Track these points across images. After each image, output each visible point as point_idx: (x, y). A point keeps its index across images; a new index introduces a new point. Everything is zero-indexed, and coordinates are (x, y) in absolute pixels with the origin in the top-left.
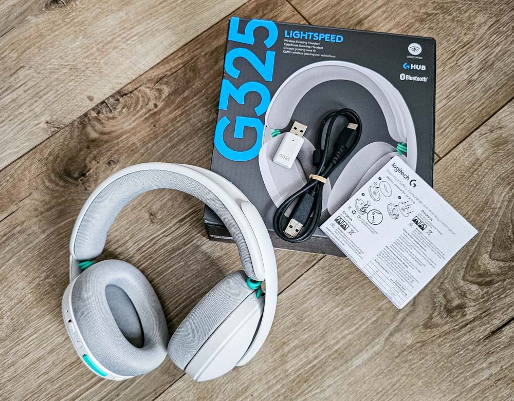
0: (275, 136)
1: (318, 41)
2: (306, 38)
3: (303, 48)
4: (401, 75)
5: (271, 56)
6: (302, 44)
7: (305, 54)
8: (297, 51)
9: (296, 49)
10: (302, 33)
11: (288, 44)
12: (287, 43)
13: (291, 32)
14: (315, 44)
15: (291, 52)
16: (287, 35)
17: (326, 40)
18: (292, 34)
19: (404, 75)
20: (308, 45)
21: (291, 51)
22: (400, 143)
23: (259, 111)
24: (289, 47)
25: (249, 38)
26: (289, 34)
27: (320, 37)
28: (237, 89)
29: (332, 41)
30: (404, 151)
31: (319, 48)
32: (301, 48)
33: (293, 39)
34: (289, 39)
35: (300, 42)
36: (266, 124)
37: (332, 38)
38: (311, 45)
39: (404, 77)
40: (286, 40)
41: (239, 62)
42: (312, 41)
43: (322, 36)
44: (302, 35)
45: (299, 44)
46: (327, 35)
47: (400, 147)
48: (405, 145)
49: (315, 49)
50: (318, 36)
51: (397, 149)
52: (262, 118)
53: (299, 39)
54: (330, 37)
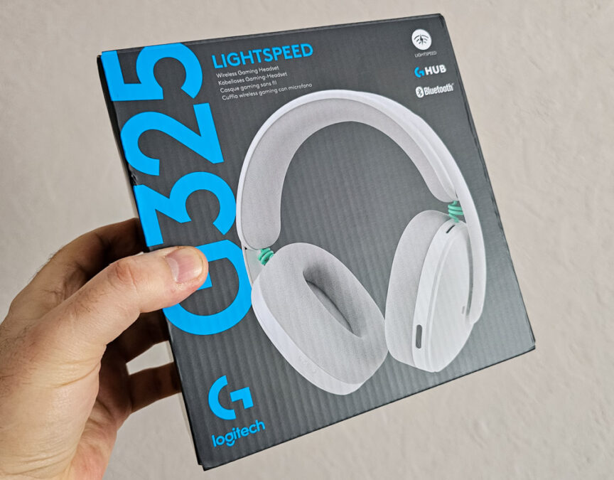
0: (267, 260)
1: (273, 64)
2: (253, 62)
3: (254, 82)
4: (417, 89)
5: (203, 112)
6: (250, 75)
7: (261, 93)
8: (246, 91)
9: (243, 88)
10: (242, 53)
11: (225, 83)
12: (222, 79)
13: (223, 56)
14: (271, 69)
15: (236, 97)
16: (218, 64)
17: (286, 57)
18: (226, 60)
19: (420, 88)
20: (261, 74)
21: (236, 93)
22: (451, 203)
23: (222, 225)
24: (229, 86)
25: (150, 89)
26: (220, 62)
27: (275, 54)
28: (168, 197)
29: (296, 56)
30: (459, 213)
31: (279, 75)
32: (250, 83)
33: (231, 69)
34: (224, 70)
35: (244, 73)
36: (244, 244)
37: (295, 51)
38: (265, 74)
39: (422, 92)
40: (219, 76)
41: (150, 142)
42: (265, 65)
43: (277, 51)
44: (243, 58)
45: (243, 77)
46: (284, 48)
47: (452, 210)
48: (458, 204)
49: (274, 79)
50: (271, 52)
51: (450, 215)
52: (233, 235)
53: (241, 67)
54: (291, 49)
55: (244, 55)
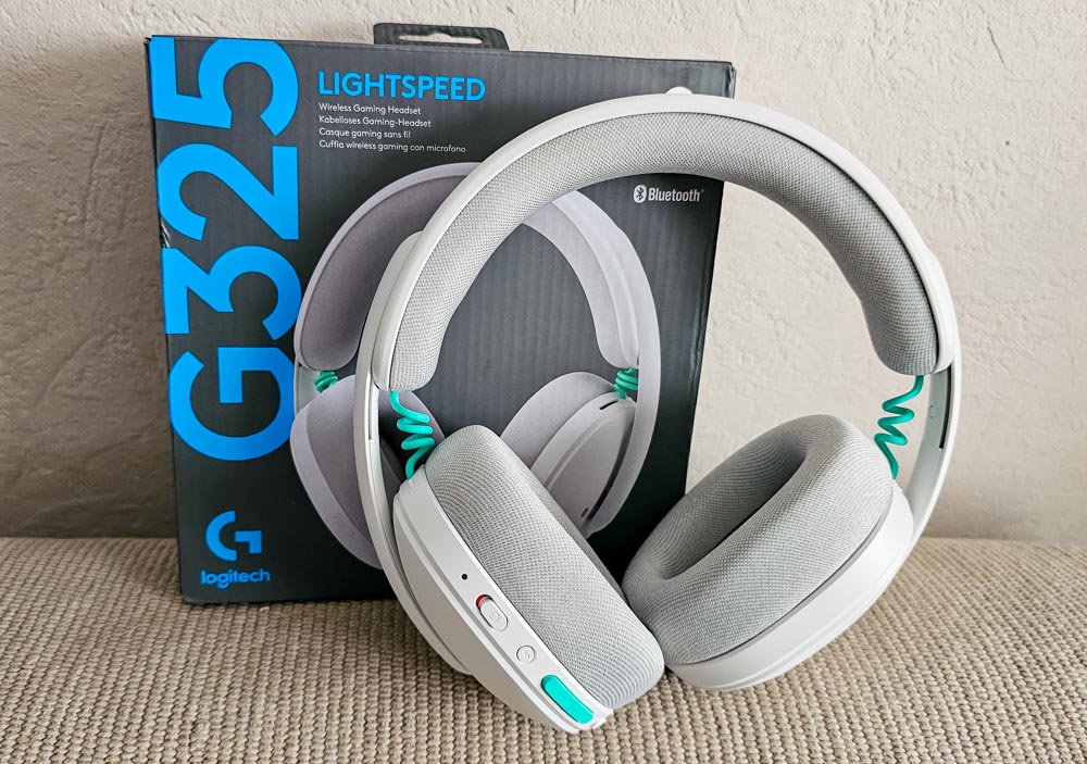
0: (325, 386)
1: (412, 103)
2: (381, 94)
3: (375, 128)
4: (638, 188)
5: (285, 160)
6: (372, 115)
7: (381, 147)
8: (359, 140)
9: (355, 134)
10: (367, 76)
11: (330, 120)
12: (326, 113)
13: (337, 75)
14: (408, 110)
15: (341, 145)
16: (325, 88)
17: (438, 96)
18: (341, 82)
19: (644, 188)
20: (389, 116)
21: (340, 139)
22: (623, 370)
23: (274, 326)
24: (334, 126)
25: (212, 109)
26: (330, 84)
27: (422, 87)
28: (208, 272)
29: (454, 97)
30: (631, 387)
31: (419, 123)
32: (369, 127)
33: (346, 100)
34: (333, 100)
35: (365, 109)
36: (298, 358)
37: (454, 88)
38: (397, 117)
39: (644, 194)
40: (323, 107)
41: (198, 189)
42: (400, 102)
43: (426, 83)
44: (368, 84)
45: (360, 115)
46: (438, 79)
47: (622, 380)
48: (635, 374)
49: (409, 128)
50: (415, 83)
51: (615, 386)
52: (286, 344)
53: (361, 100)
54: (448, 84)
55: (371, 80)
